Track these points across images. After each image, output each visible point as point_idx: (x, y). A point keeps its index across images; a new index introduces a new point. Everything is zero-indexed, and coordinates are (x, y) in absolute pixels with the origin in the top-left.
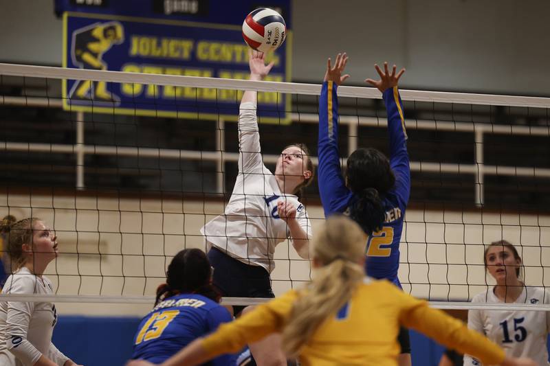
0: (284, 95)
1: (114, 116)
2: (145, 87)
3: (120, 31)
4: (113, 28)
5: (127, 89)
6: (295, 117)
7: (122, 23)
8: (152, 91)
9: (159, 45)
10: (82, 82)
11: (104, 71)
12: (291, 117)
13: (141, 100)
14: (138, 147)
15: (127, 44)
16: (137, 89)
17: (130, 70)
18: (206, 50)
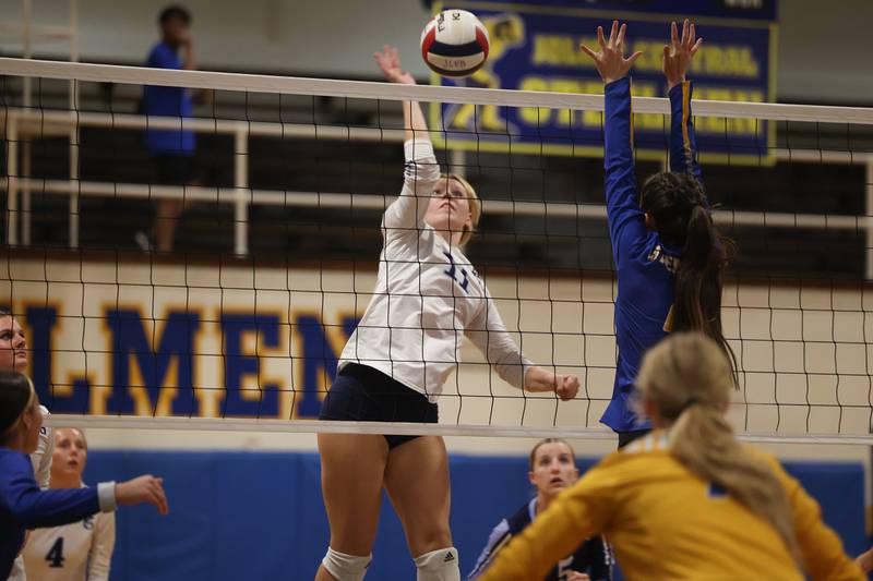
0: (765, 123)
1: (510, 156)
2: (555, 112)
3: (518, 28)
4: (507, 24)
5: (530, 115)
6: (784, 154)
7: (523, 16)
8: (565, 117)
9: (576, 48)
10: (461, 106)
11: (495, 89)
12: (775, 155)
13: (549, 131)
14: (544, 200)
15: (528, 48)
16: (544, 115)
17: (532, 87)
18: (648, 55)
